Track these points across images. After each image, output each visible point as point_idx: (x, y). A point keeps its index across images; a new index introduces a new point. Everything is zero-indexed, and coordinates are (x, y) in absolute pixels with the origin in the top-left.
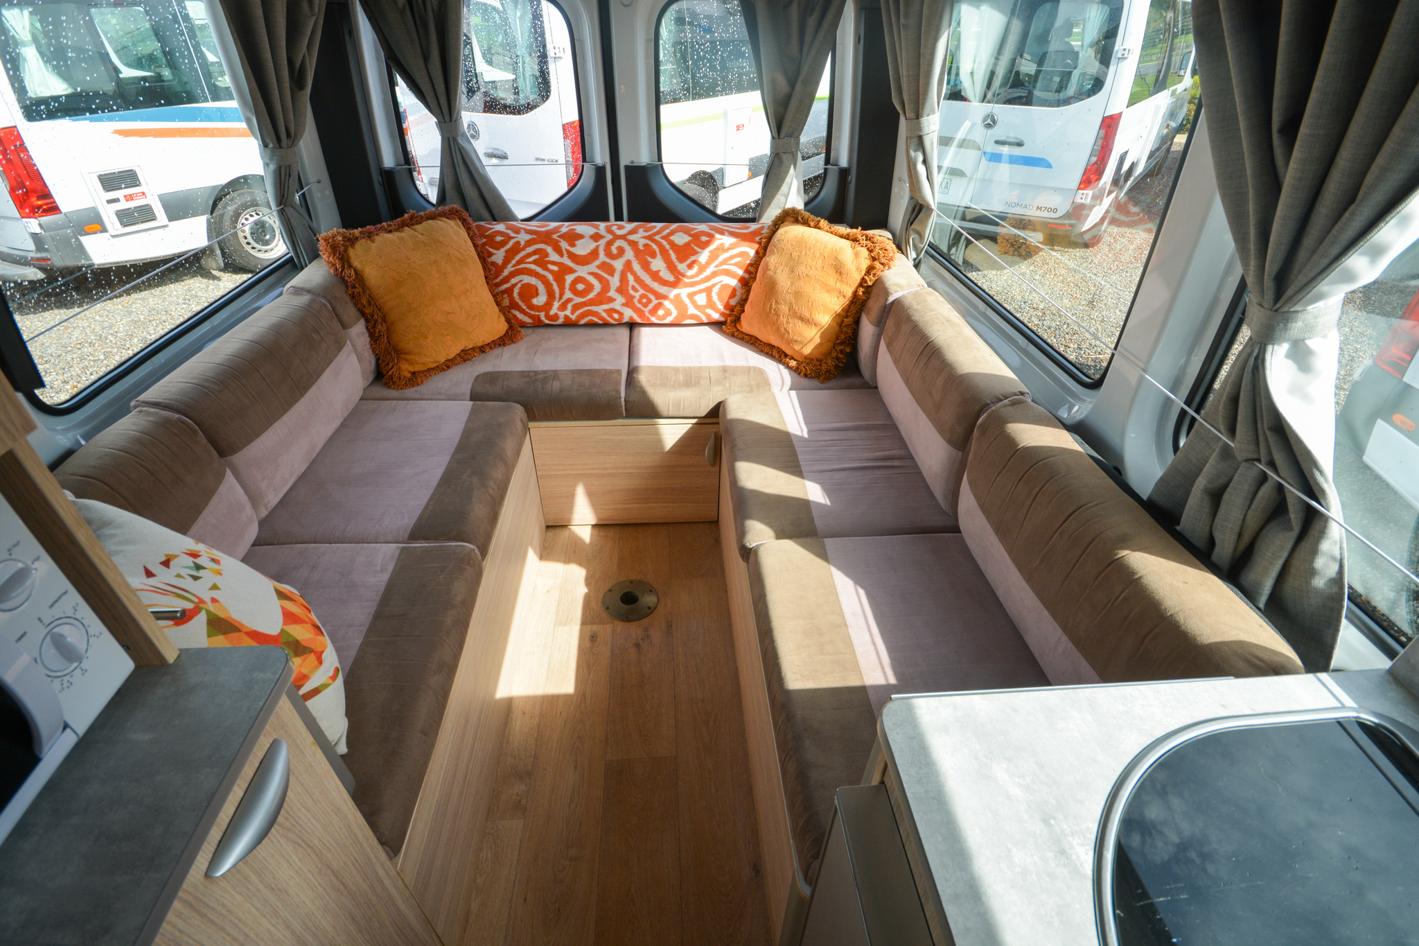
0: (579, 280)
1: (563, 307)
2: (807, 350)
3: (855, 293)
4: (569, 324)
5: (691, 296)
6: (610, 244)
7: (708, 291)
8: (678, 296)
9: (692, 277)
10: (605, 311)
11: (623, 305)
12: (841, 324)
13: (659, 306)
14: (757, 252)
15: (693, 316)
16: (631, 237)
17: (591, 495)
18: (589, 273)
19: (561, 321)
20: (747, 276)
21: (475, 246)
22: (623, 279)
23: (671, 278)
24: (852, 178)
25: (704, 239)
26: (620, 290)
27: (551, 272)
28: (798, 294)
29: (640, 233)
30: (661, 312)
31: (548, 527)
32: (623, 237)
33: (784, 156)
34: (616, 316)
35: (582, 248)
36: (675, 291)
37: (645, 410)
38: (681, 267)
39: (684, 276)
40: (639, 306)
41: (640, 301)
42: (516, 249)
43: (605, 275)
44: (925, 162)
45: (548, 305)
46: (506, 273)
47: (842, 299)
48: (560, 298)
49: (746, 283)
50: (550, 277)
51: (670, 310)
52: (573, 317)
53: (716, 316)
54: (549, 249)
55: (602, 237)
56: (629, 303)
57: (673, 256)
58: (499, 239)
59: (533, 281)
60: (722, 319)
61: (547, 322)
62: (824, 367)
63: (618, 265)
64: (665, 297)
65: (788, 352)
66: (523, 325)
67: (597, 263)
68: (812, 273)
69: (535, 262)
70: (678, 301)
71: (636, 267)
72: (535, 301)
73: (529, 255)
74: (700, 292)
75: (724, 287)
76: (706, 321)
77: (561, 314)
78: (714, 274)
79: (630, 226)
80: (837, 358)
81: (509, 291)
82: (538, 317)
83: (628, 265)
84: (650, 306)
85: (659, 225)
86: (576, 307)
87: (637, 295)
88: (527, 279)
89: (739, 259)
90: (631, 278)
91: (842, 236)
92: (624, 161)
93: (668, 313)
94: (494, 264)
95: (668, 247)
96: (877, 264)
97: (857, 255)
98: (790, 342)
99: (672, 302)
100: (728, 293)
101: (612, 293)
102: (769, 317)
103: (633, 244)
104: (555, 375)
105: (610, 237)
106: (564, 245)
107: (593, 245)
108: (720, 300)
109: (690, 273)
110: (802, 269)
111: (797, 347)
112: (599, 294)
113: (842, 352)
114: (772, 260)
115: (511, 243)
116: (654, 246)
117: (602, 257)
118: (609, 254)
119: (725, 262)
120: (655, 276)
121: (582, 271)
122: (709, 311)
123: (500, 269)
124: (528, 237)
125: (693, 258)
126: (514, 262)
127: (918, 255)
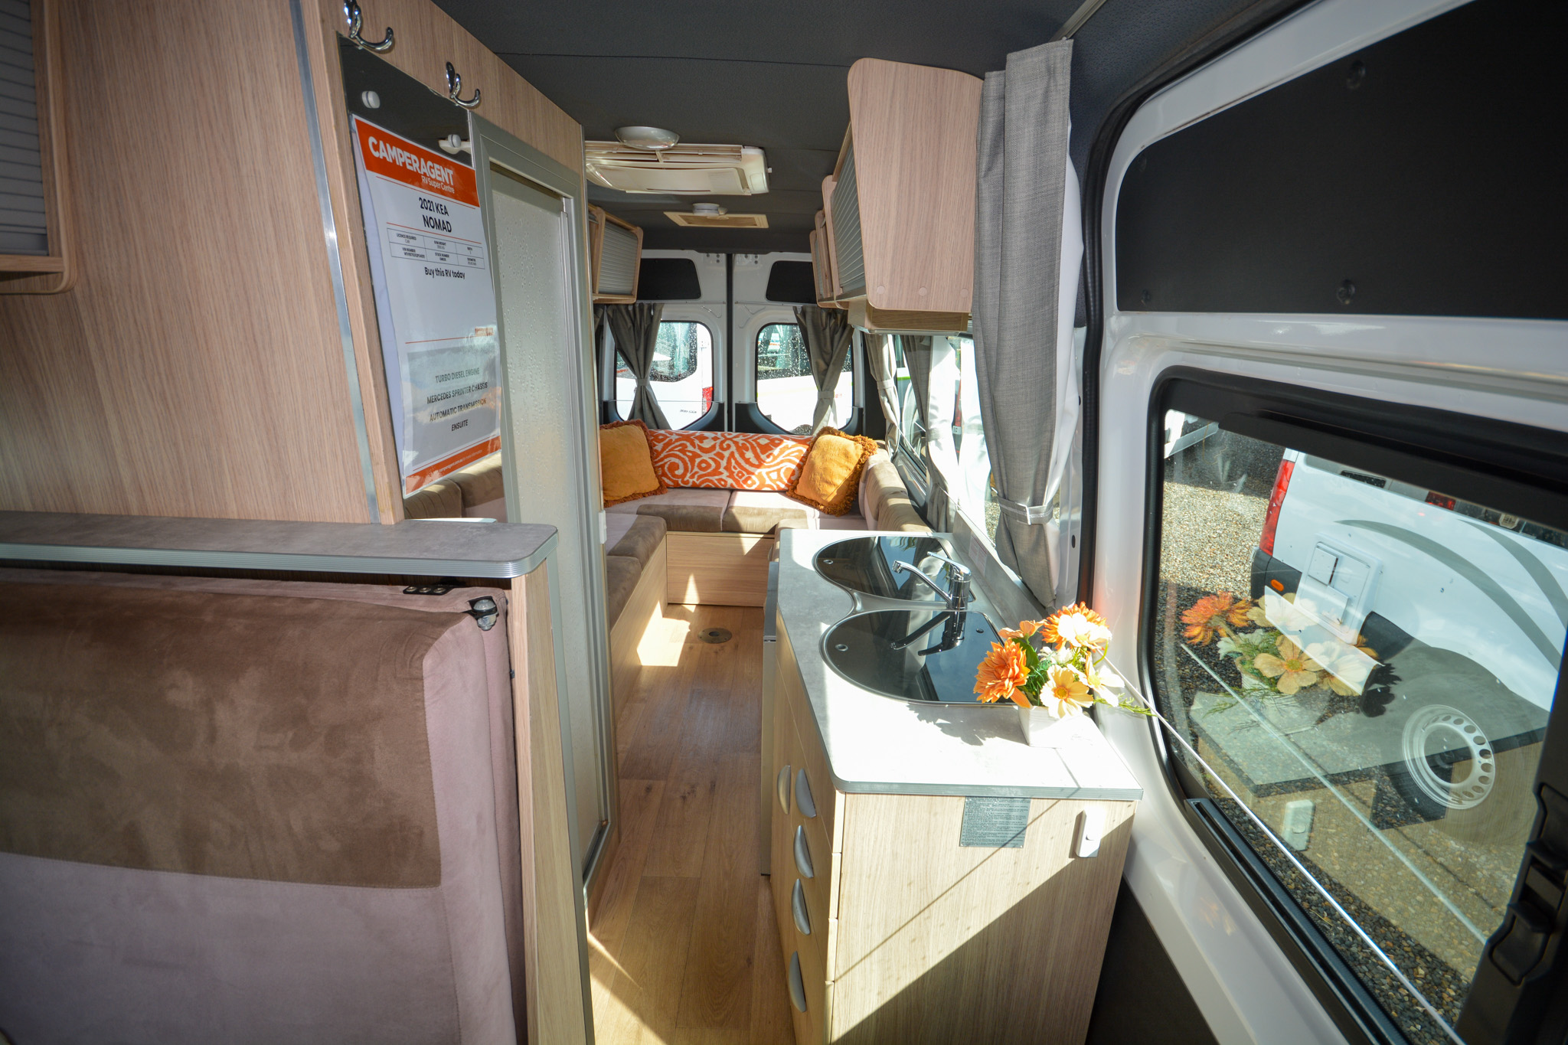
0: (704, 461)
1: (692, 477)
2: (830, 499)
3: (856, 468)
4: (695, 487)
5: (768, 473)
6: (723, 442)
7: (778, 471)
8: (760, 473)
9: (769, 463)
10: (716, 480)
11: (727, 476)
12: (848, 485)
13: (749, 478)
14: (807, 450)
15: (768, 486)
16: (735, 439)
17: (697, 582)
18: (710, 458)
19: (690, 485)
20: (801, 463)
21: (647, 440)
22: (729, 462)
23: (757, 463)
24: (864, 413)
25: (777, 442)
26: (727, 468)
27: (688, 456)
28: (825, 469)
29: (740, 438)
30: (749, 482)
31: (669, 604)
32: (730, 439)
33: (825, 401)
34: (723, 483)
35: (707, 444)
36: (759, 470)
37: (732, 527)
38: (763, 457)
39: (764, 462)
40: (737, 477)
41: (737, 475)
42: (670, 443)
43: (718, 459)
44: (889, 401)
45: (684, 475)
46: (662, 456)
47: (848, 471)
48: (691, 471)
49: (800, 467)
50: (687, 459)
51: (755, 482)
52: (698, 482)
53: (783, 486)
54: (688, 444)
55: (719, 439)
56: (731, 476)
57: (758, 450)
58: (661, 437)
59: (677, 461)
60: (787, 488)
61: (682, 485)
62: (838, 508)
63: (727, 454)
64: (753, 474)
65: (820, 502)
66: (668, 487)
67: (714, 452)
68: (833, 458)
69: (679, 451)
70: (760, 476)
71: (737, 455)
72: (677, 472)
73: (676, 447)
74: (774, 471)
75: (787, 469)
76: (776, 489)
77: (691, 480)
78: (782, 462)
79: (734, 434)
80: (846, 503)
81: (662, 466)
82: (677, 481)
83: (732, 454)
84: (743, 478)
85: (752, 434)
86: (700, 477)
87: (736, 471)
88: (673, 460)
89: (797, 454)
90: (733, 461)
91: (851, 440)
92: (735, 401)
93: (754, 483)
94: (656, 451)
95: (755, 445)
96: (867, 452)
97: (856, 448)
98: (820, 495)
99: (757, 476)
100: (790, 473)
101: (721, 470)
102: (811, 484)
103: (736, 443)
104: (685, 507)
105: (723, 439)
106: (697, 442)
107: (713, 443)
108: (786, 477)
109: (768, 460)
110: (828, 456)
111: (824, 498)
112: (714, 470)
113: (849, 500)
114: (814, 453)
115: (667, 440)
116: (748, 445)
117: (718, 449)
118: (722, 448)
119: (788, 455)
120: (747, 461)
121: (705, 457)
122: (778, 483)
123: (659, 453)
124: (677, 437)
125: (770, 452)
126: (667, 450)
127: (895, 450)
